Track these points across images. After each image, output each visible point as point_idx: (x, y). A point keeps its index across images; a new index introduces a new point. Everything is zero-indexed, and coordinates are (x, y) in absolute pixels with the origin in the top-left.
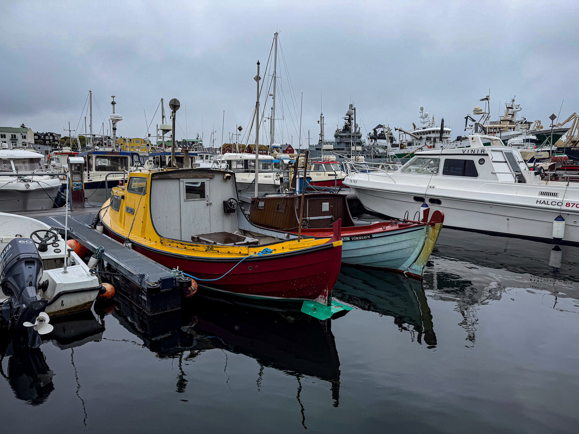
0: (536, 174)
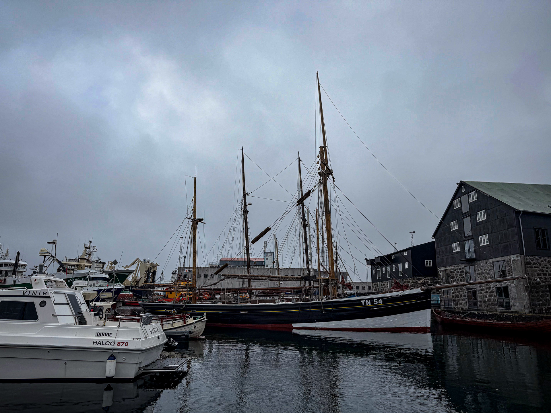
0: (95, 315)
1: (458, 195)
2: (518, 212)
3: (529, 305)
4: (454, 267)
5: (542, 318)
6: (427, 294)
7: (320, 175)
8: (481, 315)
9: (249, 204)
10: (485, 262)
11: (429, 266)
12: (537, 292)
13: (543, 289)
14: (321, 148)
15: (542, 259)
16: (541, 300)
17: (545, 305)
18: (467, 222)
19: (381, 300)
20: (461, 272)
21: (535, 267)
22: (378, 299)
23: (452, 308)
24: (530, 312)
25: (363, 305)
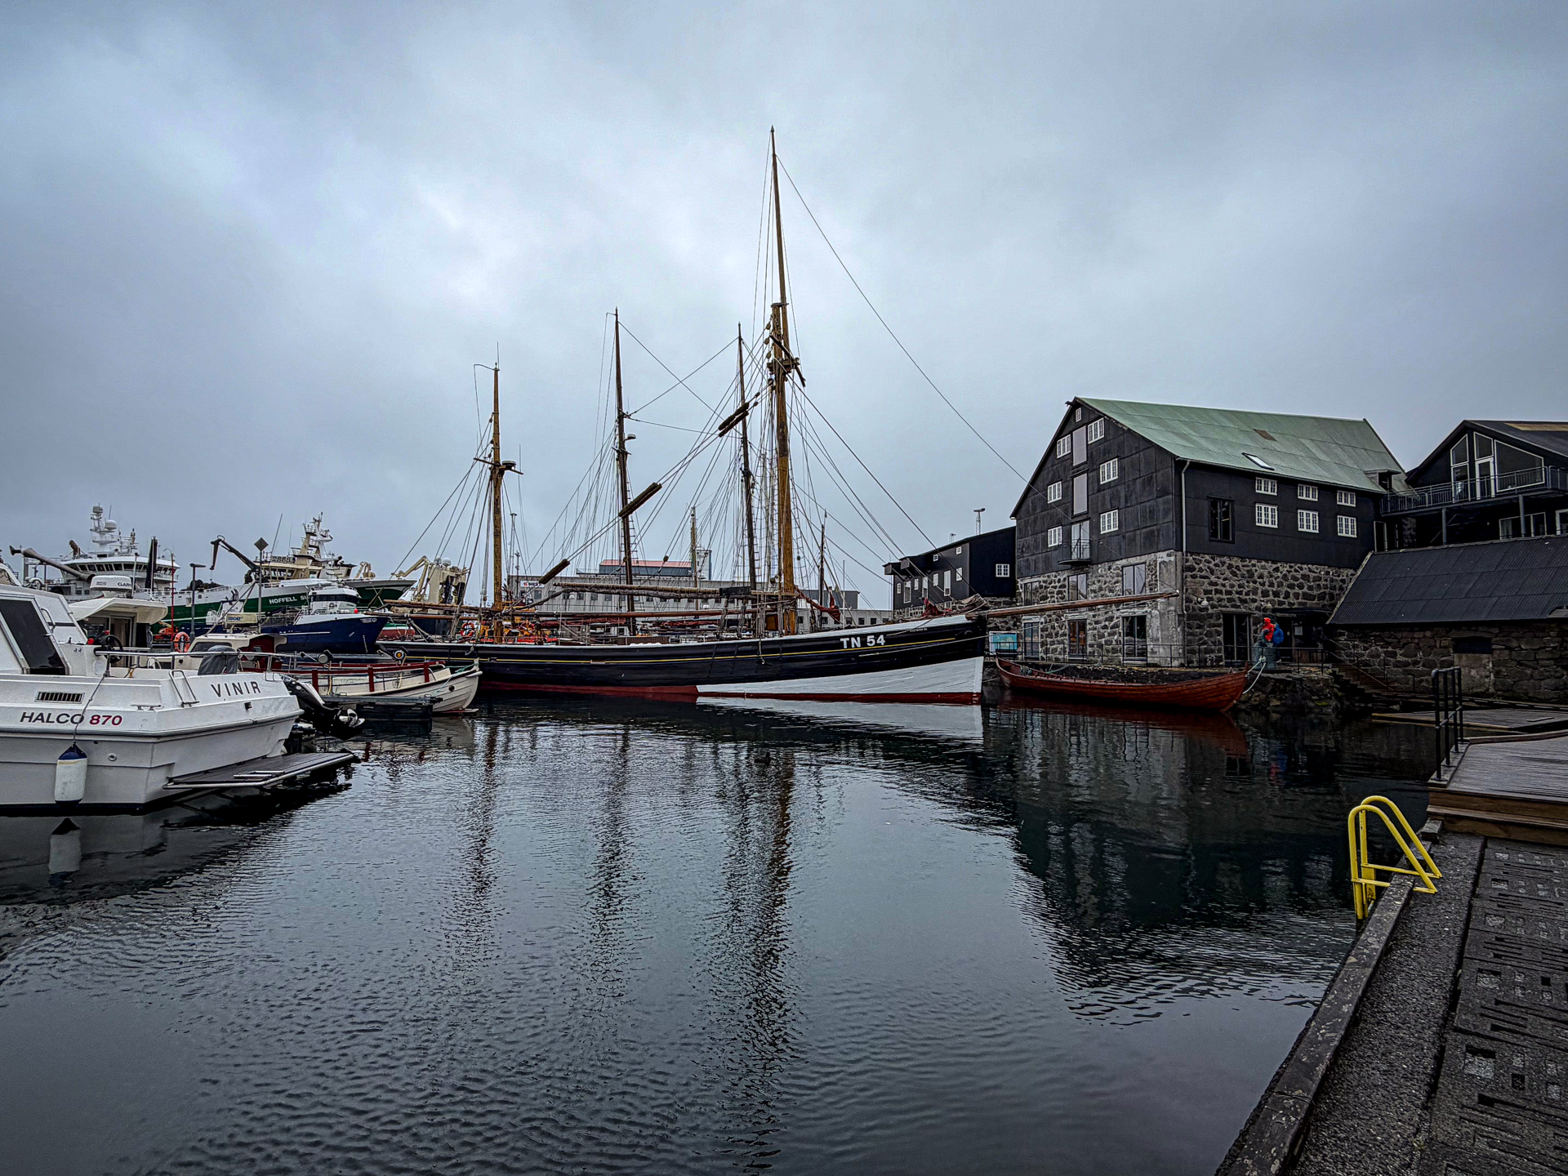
1: (1068, 429)
2: (1180, 463)
3: (1181, 651)
4: (1049, 576)
5: (1200, 675)
6: (980, 626)
7: (771, 369)
8: (1088, 671)
9: (630, 438)
10: (1107, 567)
11: (1003, 576)
12: (1199, 627)
13: (1212, 621)
14: (775, 307)
15: (1217, 561)
16: (1205, 643)
17: (1212, 651)
18: (1081, 483)
19: (882, 637)
20: (1060, 587)
21: (1201, 577)
22: (877, 635)
23: (1038, 659)
24: (1182, 665)
25: (845, 647)
